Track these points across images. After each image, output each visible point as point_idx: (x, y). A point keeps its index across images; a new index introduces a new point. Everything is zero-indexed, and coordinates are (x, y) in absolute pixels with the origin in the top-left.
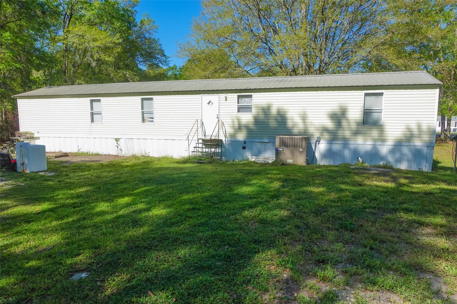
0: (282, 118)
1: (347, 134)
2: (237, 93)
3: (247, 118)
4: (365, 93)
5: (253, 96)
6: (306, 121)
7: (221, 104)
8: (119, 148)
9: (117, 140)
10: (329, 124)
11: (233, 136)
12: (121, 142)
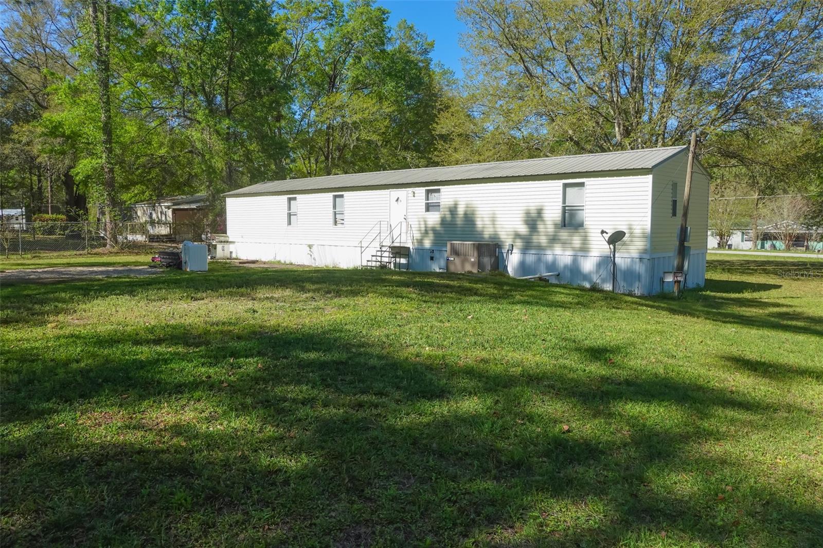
0: (469, 219)
1: (543, 240)
2: (425, 187)
3: (434, 218)
4: (563, 184)
5: (441, 191)
6: (496, 223)
7: (409, 201)
8: (313, 257)
9: (310, 246)
10: (523, 229)
11: (420, 242)
12: (314, 249)
